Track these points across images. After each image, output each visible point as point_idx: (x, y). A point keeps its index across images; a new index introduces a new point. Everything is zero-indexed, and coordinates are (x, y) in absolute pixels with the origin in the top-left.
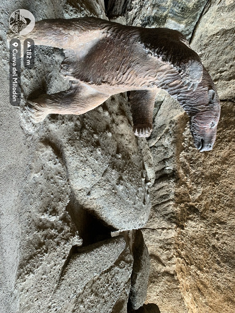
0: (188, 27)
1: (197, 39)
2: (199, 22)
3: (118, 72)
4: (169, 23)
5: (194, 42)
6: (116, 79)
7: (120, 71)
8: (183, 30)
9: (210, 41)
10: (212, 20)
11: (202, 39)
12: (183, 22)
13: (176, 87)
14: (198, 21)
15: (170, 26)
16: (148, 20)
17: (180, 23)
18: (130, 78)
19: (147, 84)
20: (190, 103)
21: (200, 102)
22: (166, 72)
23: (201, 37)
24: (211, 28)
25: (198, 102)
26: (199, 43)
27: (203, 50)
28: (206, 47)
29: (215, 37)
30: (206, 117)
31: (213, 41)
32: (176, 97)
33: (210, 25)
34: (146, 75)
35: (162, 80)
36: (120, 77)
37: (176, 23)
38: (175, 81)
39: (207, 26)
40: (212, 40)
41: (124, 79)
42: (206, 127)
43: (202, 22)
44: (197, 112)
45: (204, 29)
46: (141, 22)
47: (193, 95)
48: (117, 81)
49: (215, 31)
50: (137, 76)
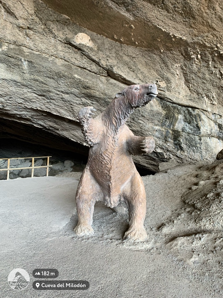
0: (182, 112)
1: (193, 103)
2: (178, 103)
3: (103, 163)
4: (178, 128)
5: (195, 105)
6: (107, 164)
7: (103, 161)
8: (184, 116)
9: (194, 91)
10: (177, 94)
11: (192, 99)
12: (176, 116)
13: (117, 121)
14: (178, 105)
15: (181, 127)
16: (177, 145)
17: (178, 119)
18: (108, 155)
19: (113, 143)
20: (125, 109)
21: (123, 103)
22: (108, 130)
23: (191, 100)
24: (184, 93)
25: (124, 104)
26: (197, 100)
27: (202, 95)
28: (200, 94)
29: (191, 88)
30: (131, 96)
31: (195, 89)
32: (123, 120)
33: (181, 95)
34: (107, 143)
35: (113, 132)
36: (107, 162)
37: (178, 122)
38: (113, 122)
39: (182, 97)
40: (193, 90)
41: (108, 159)
42: (137, 94)
43: (178, 101)
44: (130, 104)
45: (184, 99)
46: (179, 151)
47: (120, 109)
48: (108, 164)
49: (187, 90)
50: (107, 150)
